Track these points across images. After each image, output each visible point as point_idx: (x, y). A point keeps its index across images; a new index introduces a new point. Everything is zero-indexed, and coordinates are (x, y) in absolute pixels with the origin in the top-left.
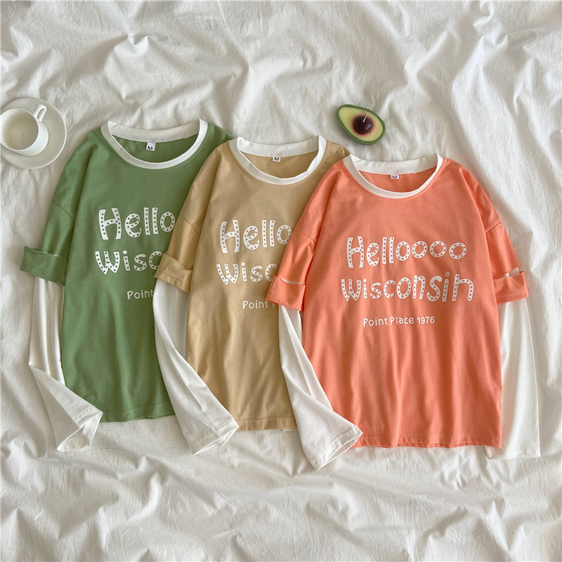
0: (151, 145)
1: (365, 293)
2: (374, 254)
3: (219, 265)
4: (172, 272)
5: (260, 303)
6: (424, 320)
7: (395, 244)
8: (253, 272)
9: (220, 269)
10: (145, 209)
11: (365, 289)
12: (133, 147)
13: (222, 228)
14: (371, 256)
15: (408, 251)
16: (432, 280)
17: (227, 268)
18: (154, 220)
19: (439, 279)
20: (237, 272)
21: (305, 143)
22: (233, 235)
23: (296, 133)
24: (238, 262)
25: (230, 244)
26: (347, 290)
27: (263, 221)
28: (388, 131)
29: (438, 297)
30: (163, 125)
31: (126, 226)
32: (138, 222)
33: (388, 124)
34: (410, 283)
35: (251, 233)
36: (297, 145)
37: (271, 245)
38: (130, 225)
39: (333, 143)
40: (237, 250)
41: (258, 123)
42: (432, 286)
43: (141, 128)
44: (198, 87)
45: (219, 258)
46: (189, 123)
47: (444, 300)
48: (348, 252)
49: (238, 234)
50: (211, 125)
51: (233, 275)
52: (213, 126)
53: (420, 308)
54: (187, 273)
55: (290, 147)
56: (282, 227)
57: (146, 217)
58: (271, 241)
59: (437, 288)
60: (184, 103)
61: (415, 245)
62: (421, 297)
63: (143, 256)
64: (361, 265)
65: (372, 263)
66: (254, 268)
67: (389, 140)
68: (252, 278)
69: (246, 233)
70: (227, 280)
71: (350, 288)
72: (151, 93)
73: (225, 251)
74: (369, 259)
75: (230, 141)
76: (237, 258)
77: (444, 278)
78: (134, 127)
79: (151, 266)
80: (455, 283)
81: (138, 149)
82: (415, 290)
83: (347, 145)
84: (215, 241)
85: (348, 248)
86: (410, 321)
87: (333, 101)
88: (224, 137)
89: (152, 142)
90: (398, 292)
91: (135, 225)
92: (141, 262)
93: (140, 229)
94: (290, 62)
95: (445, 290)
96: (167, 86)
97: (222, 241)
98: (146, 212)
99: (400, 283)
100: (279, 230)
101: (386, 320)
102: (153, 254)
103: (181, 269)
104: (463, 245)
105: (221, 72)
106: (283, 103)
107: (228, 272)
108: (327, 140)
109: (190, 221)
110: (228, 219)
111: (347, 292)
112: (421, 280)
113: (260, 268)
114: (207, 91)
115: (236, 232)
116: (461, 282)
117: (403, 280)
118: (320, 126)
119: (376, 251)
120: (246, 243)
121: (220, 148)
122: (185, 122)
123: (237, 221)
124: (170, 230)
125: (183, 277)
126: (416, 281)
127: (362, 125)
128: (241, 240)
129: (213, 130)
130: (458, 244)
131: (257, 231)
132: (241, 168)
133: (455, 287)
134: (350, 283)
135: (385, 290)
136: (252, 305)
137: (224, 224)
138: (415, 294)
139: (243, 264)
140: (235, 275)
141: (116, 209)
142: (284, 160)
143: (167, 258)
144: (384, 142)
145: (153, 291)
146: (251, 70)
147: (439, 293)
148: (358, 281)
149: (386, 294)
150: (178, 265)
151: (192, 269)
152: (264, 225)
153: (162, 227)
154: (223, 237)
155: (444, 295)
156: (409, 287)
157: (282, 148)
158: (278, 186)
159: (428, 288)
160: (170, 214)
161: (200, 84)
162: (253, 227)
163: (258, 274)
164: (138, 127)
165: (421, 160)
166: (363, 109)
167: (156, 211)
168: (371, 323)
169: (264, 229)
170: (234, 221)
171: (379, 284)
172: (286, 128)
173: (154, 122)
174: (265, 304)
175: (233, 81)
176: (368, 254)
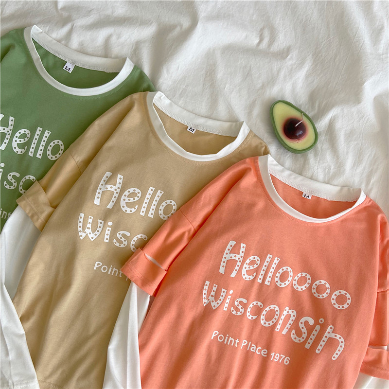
0: (70, 66)
1: (226, 305)
2: (252, 268)
3: (82, 215)
4: (35, 204)
5: (114, 269)
6: (278, 358)
7: (279, 266)
8: (119, 236)
9: (81, 220)
10: (39, 128)
11: (228, 301)
12: (51, 62)
13: (104, 178)
14: (247, 269)
15: (290, 279)
16: (303, 320)
17: (90, 221)
18: (43, 143)
19: (311, 321)
20: (100, 230)
21: (227, 125)
22: (112, 190)
23: (222, 110)
24: (105, 219)
25: (105, 197)
26: (209, 294)
27: (151, 188)
28: (319, 145)
29: (302, 340)
30: (90, 50)
31: (15, 139)
32: (27, 139)
33: (322, 138)
34: (278, 313)
35: (132, 195)
36: (218, 123)
37: (150, 215)
38: (18, 140)
39: (255, 136)
40: (110, 206)
41: (187, 86)
42: (301, 326)
43: (66, 45)
44: (140, 25)
45: (87, 207)
46: (116, 57)
47: (307, 346)
48: (225, 255)
49: (118, 191)
50: (138, 69)
51: (93, 231)
52: (139, 71)
53: (279, 343)
54: (48, 209)
55: (210, 123)
56: (168, 201)
57: (36, 137)
58: (151, 211)
59: (304, 330)
60: (119, 37)
61: (299, 275)
62: (284, 332)
63: (18, 175)
64: (233, 275)
65: (246, 276)
66: (122, 232)
67: (316, 155)
68: (115, 241)
69: (126, 193)
70: (84, 235)
71: (213, 293)
72: (89, 12)
73: (97, 202)
74: (244, 271)
75: (149, 92)
76: (106, 215)
77: (316, 323)
78: (59, 41)
79: (20, 188)
80: (326, 334)
81: (56, 65)
82: (281, 322)
83: (270, 143)
84: (91, 187)
85: (227, 251)
86: (262, 352)
87: (274, 92)
88: (145, 85)
89: (72, 63)
90: (262, 317)
91: (23, 141)
92: (13, 181)
93: (26, 148)
94: (244, 35)
95: (312, 336)
96: (109, 12)
97: (98, 191)
98: (38, 132)
99: (267, 309)
100: (164, 204)
101: (237, 341)
102: (27, 177)
103: (45, 204)
104: (348, 296)
105: (169, 18)
106: (220, 74)
107: (89, 226)
108: (251, 131)
109: (75, 157)
110: (115, 171)
111: (208, 296)
112: (292, 314)
113: (128, 234)
114: (147, 32)
115: (116, 188)
116: (333, 336)
117: (272, 307)
118: (250, 114)
119: (256, 266)
120: (122, 203)
121: (136, 96)
122: (113, 56)
123: (122, 177)
124: (54, 159)
125: (42, 213)
126: (285, 313)
127: (293, 129)
128: (119, 199)
129: (137, 74)
130: (343, 292)
131: (139, 195)
132: (151, 125)
133: (324, 338)
134: (215, 289)
135: (249, 310)
136: (104, 269)
137: (108, 174)
138: (279, 327)
139: (110, 223)
140: (96, 232)
141: (13, 119)
142: (200, 134)
143: (37, 187)
144: (311, 155)
145: (11, 214)
146: (200, 27)
147: (305, 336)
148: (223, 290)
149: (248, 314)
150: (44, 198)
151: (55, 207)
152: (150, 192)
153: (48, 153)
154: (102, 187)
155: (309, 341)
156: (276, 317)
157: (201, 121)
158: (182, 157)
159: (295, 326)
160: (61, 143)
161: (143, 23)
162: (137, 190)
163: (123, 239)
164: (63, 42)
165: (341, 190)
166: (301, 112)
167: (48, 135)
168: (221, 338)
169: (148, 196)
170: (119, 176)
171: (245, 301)
172: (213, 103)
173: (81, 44)
174: (119, 273)
175: (177, 31)
176: (245, 265)
